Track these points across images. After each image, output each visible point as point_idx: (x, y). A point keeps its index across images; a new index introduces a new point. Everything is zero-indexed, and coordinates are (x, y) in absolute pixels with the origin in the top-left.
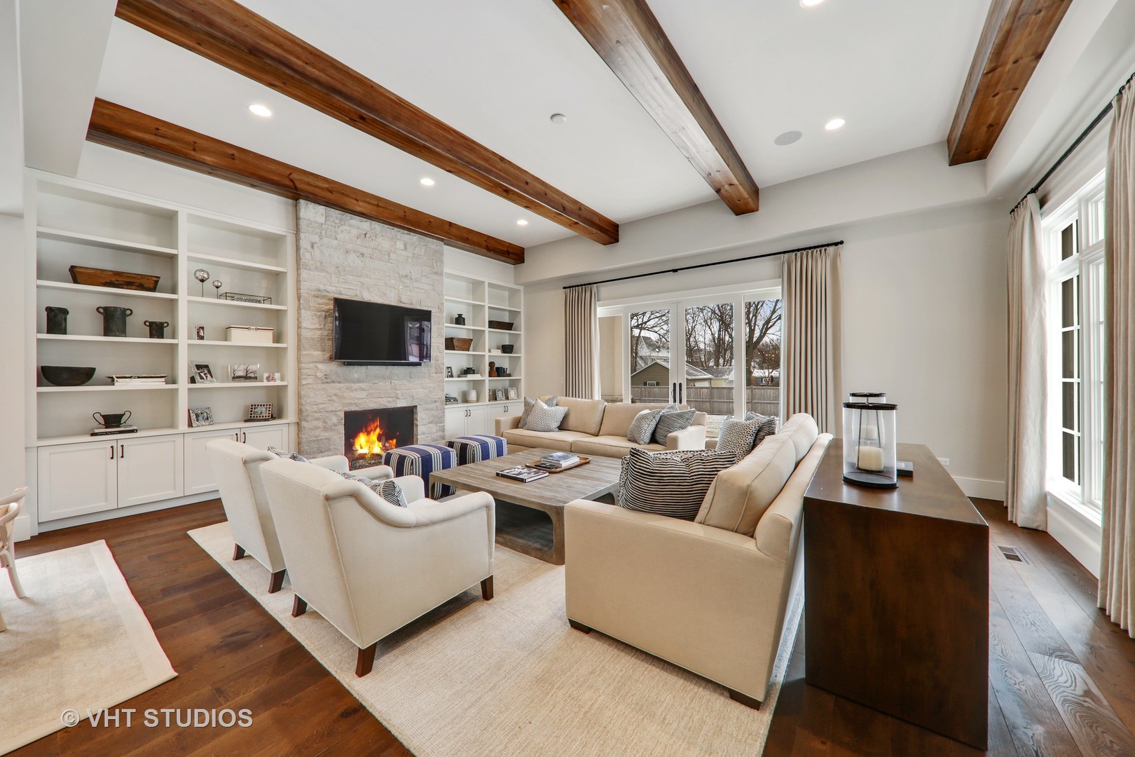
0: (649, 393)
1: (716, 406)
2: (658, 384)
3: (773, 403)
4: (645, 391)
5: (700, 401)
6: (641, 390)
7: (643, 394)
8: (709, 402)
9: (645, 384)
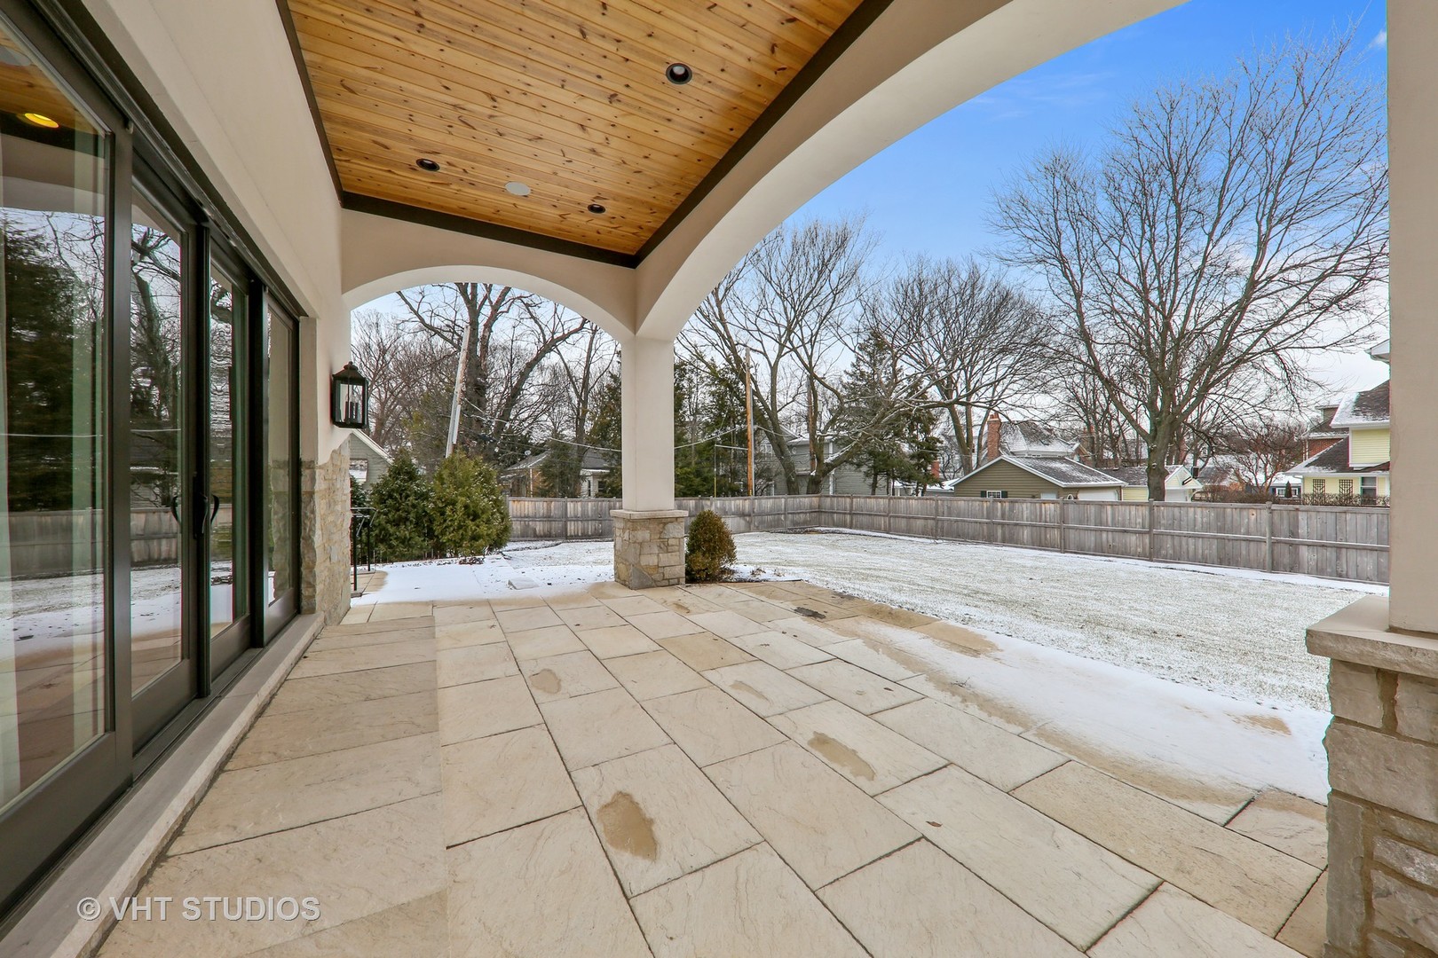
0: (949, 508)
1: (1072, 536)
2: (1005, 495)
3: (1203, 537)
4: (943, 505)
5: (1040, 526)
6: (937, 504)
7: (940, 510)
8: (1059, 528)
9: (983, 494)
